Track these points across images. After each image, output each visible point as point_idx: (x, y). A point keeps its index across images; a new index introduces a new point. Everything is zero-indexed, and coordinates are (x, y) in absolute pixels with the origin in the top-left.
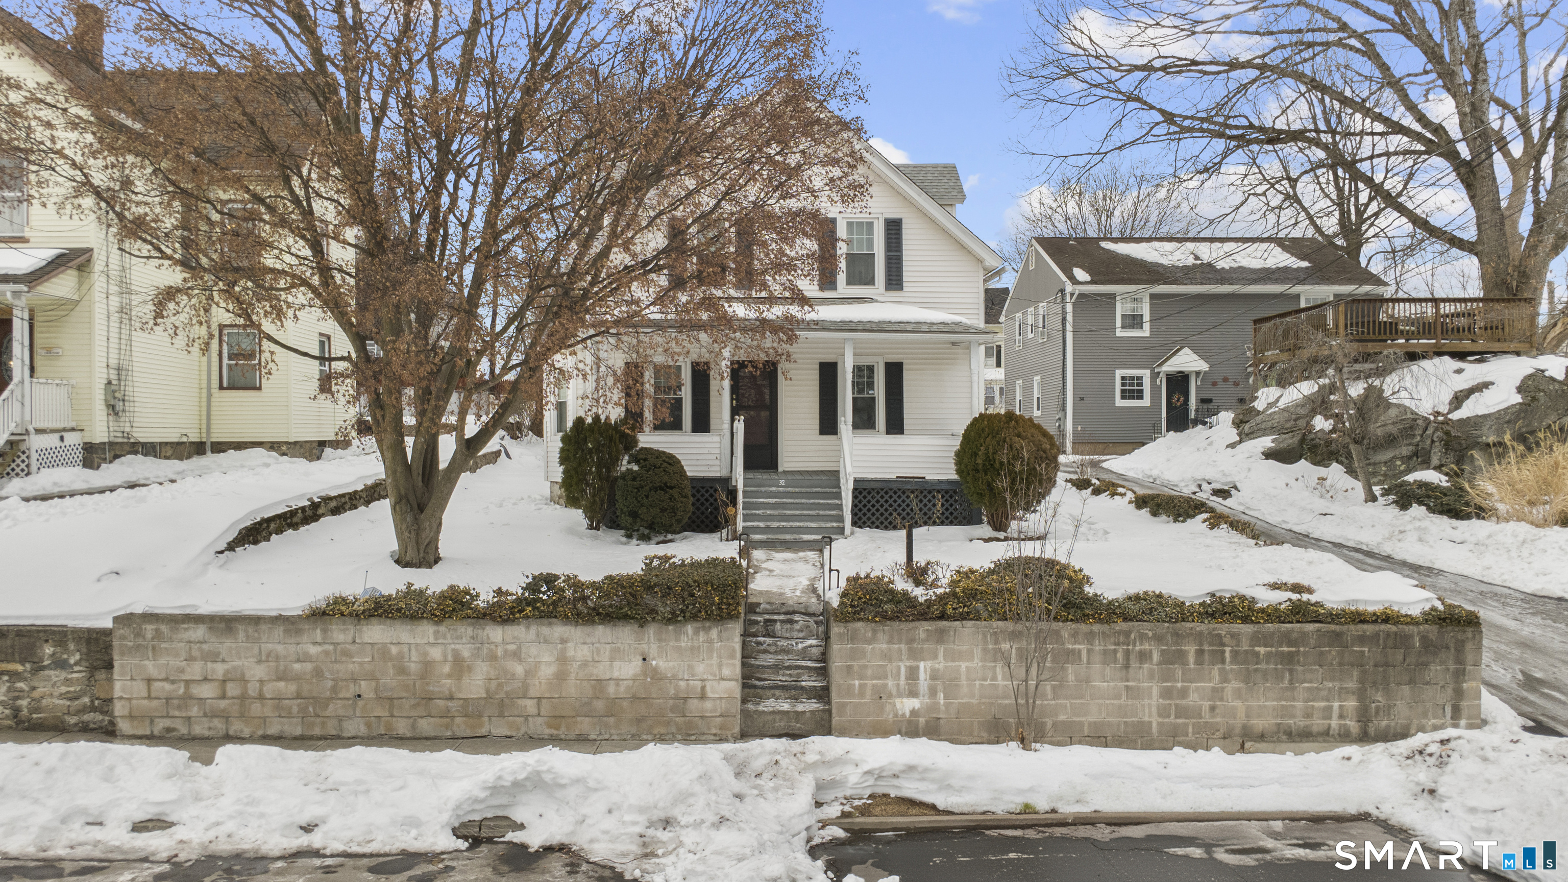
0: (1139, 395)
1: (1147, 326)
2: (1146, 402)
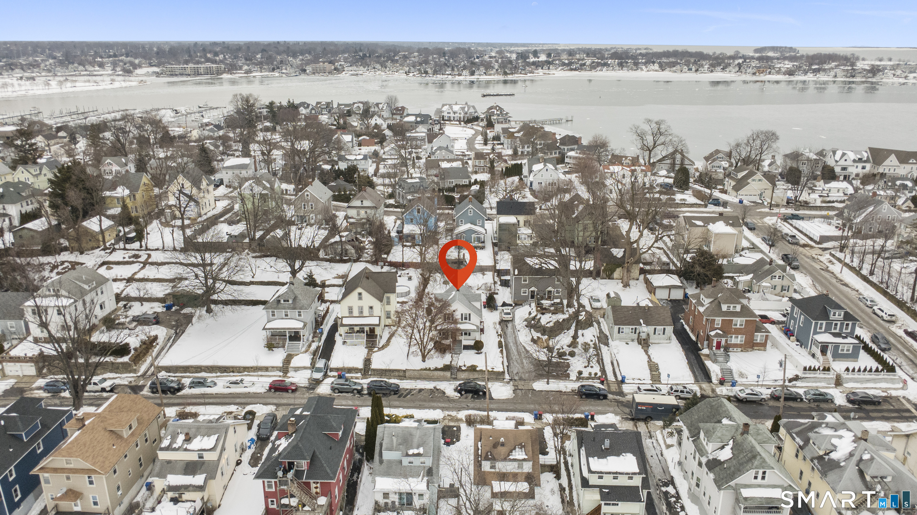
1: (528, 282)
2: (527, 294)
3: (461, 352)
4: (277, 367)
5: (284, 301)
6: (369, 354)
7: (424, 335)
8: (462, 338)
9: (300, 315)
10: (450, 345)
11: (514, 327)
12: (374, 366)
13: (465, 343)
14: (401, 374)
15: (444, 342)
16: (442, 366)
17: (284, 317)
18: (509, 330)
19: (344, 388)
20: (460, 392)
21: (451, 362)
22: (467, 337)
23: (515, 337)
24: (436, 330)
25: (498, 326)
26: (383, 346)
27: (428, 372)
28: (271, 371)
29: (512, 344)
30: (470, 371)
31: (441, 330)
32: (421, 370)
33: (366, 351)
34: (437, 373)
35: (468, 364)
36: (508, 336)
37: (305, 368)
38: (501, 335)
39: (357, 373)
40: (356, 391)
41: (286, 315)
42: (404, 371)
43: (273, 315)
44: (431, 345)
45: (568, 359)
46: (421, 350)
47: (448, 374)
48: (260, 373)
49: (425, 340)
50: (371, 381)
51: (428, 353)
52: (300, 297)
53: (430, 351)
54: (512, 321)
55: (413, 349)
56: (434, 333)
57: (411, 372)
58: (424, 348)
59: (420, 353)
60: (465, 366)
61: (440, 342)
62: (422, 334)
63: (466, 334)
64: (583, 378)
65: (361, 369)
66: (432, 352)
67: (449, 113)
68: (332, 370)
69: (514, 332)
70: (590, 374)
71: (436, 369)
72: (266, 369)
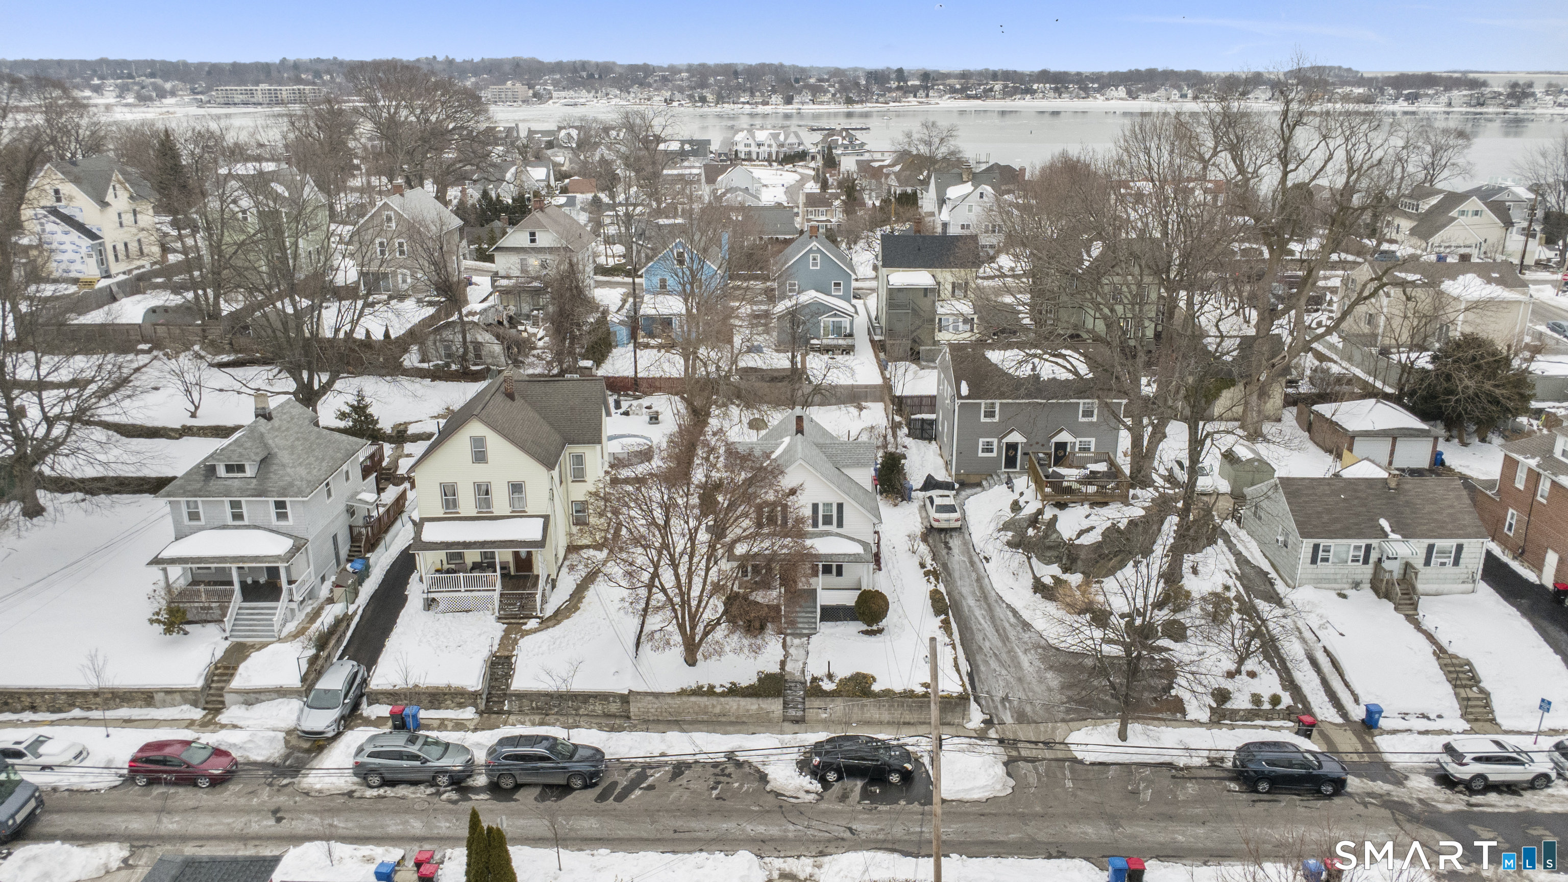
0: (991, 451)
1: (997, 417)
2: (994, 454)
3: (814, 631)
4: (182, 692)
5: (229, 468)
6: (508, 641)
7: (690, 574)
8: (819, 582)
9: (282, 516)
10: (777, 608)
11: (969, 548)
12: (521, 682)
13: (826, 598)
14: (614, 708)
15: (760, 597)
16: (754, 680)
17: (229, 521)
18: (957, 559)
19: (402, 769)
20: (818, 773)
21: (783, 664)
22: (832, 579)
23: (979, 580)
24: (731, 557)
25: (923, 548)
26: (557, 613)
27: (703, 701)
28: (164, 705)
29: (971, 601)
30: (852, 695)
31: (746, 557)
32: (683, 693)
33: (498, 629)
34: (735, 704)
35: (843, 672)
36: (956, 575)
37: (281, 693)
38: (935, 574)
39: (461, 706)
40: (443, 780)
41: (238, 516)
42: (625, 699)
43: (194, 516)
44: (714, 608)
45: (1167, 650)
46: (681, 627)
47: (774, 706)
48: (124, 712)
49: (695, 592)
50: (504, 742)
51: (706, 634)
52: (284, 457)
53: (711, 627)
54: (960, 530)
55: (654, 622)
56: (725, 565)
57: (646, 703)
58: (693, 617)
59: (677, 638)
60: (830, 677)
61: (745, 598)
62: (683, 570)
63: (827, 570)
64: (1233, 715)
65: (475, 695)
66: (720, 633)
67: (746, 145)
68: (375, 698)
69: (972, 563)
70: (1256, 699)
71: (734, 691)
72: (147, 697)
